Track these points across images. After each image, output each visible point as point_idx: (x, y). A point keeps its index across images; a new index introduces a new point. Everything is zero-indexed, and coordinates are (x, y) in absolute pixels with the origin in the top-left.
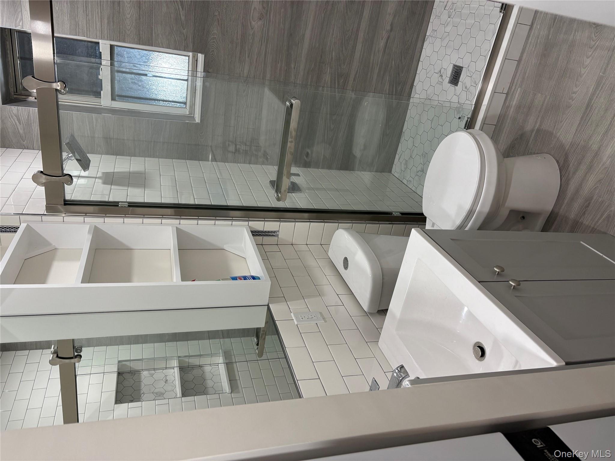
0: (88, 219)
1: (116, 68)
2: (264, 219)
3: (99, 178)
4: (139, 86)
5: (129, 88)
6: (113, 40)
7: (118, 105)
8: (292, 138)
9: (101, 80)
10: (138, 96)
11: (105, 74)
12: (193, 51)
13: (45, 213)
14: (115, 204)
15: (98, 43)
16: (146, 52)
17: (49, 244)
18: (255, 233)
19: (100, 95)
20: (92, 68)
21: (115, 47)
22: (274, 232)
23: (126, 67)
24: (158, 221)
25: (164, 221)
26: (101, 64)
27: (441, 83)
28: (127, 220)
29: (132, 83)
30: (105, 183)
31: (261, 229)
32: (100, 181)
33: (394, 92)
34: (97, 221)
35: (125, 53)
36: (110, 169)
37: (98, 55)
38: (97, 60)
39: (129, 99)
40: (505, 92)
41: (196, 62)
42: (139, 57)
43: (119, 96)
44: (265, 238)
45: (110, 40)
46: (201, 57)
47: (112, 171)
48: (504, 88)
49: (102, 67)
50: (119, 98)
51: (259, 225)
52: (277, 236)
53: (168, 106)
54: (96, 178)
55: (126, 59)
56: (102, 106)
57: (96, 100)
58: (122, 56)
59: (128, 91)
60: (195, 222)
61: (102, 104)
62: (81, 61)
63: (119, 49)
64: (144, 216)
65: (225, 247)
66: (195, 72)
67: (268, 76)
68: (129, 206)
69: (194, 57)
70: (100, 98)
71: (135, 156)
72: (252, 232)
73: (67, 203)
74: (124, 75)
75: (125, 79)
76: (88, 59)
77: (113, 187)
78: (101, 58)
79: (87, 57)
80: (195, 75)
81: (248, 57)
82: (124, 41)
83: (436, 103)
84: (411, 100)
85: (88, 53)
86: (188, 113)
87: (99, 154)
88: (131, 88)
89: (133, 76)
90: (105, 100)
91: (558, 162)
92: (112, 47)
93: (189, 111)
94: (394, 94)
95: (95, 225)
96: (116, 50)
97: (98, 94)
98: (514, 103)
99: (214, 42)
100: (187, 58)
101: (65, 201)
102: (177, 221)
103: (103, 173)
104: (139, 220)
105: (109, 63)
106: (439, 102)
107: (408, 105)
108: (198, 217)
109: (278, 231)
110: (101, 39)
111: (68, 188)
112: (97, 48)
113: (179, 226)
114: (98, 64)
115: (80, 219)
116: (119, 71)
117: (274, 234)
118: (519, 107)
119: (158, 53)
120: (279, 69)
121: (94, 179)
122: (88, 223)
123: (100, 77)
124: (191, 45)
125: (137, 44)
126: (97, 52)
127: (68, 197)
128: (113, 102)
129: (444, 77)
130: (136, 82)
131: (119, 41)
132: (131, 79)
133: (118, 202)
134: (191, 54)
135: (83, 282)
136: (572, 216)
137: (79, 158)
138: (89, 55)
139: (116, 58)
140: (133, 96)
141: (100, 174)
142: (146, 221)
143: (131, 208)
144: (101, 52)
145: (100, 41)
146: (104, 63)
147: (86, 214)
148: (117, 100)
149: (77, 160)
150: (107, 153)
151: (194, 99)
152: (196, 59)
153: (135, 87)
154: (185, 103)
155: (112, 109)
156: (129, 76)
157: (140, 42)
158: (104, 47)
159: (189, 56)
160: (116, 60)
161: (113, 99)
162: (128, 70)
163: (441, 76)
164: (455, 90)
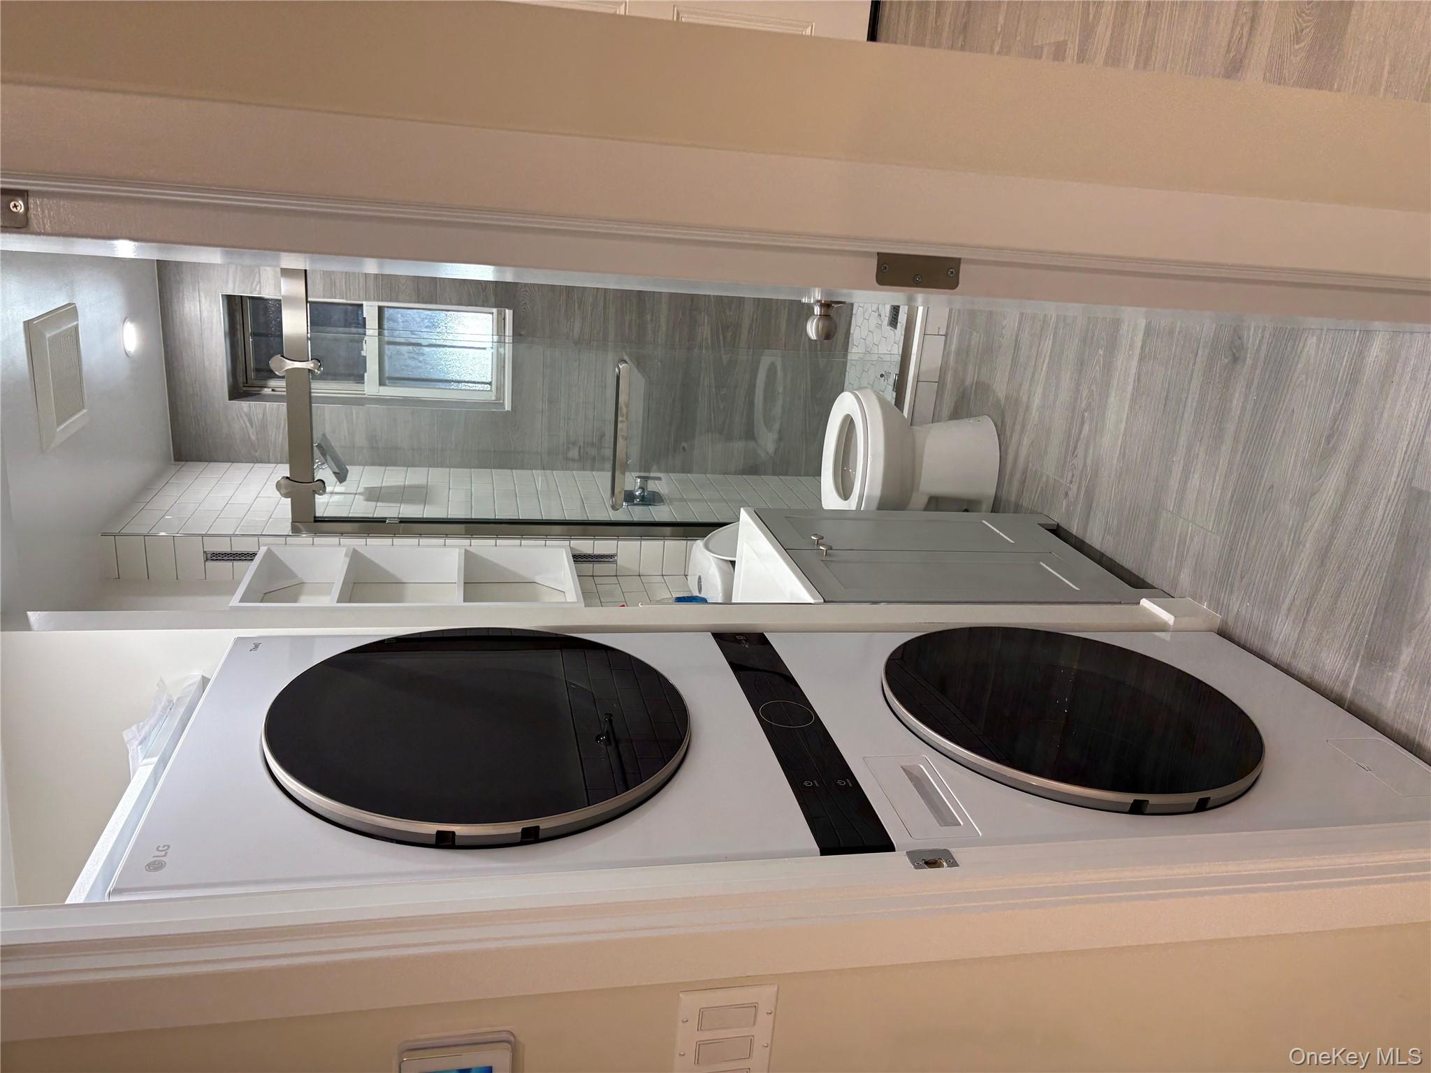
0: (345, 541)
1: (386, 339)
2: (594, 536)
3: (360, 494)
4: (420, 362)
5: (406, 366)
6: (382, 301)
7: (389, 391)
8: (623, 416)
9: (365, 357)
10: (418, 377)
11: (370, 348)
12: (496, 306)
13: (290, 534)
14: (382, 521)
15: (362, 305)
16: (429, 312)
17: (294, 576)
18: (578, 558)
19: (364, 380)
20: (352, 341)
21: (386, 309)
22: (611, 556)
23: (402, 335)
24: (441, 541)
25: (449, 541)
26: (365, 334)
27: (879, 326)
28: (397, 541)
29: (410, 358)
30: (368, 500)
31: (589, 551)
32: (361, 497)
33: (819, 347)
34: (357, 543)
35: (399, 316)
36: (376, 483)
37: (361, 322)
38: (361, 330)
39: (406, 382)
40: (943, 332)
41: (503, 321)
42: (418, 320)
43: (390, 378)
44: (597, 566)
45: (378, 300)
46: (509, 313)
47: (379, 485)
48: (939, 328)
49: (366, 338)
50: (391, 381)
51: (586, 546)
52: (615, 562)
53: (463, 390)
54: (356, 494)
55: (401, 324)
56: (365, 394)
57: (359, 386)
58: (395, 321)
59: (403, 370)
60: (492, 542)
61: (365, 392)
62: (337, 333)
63: (391, 311)
64: (420, 535)
65: (538, 579)
66: (503, 337)
67: (611, 336)
68: (401, 522)
69: (499, 313)
70: (364, 383)
71: (414, 466)
72: (574, 556)
73: (318, 520)
74: (398, 347)
75: (399, 353)
76: (347, 330)
77: (379, 504)
78: (364, 326)
79: (345, 326)
80: (503, 341)
81: (579, 308)
82: (397, 301)
83: (875, 357)
84: (849, 356)
85: (346, 320)
86: (494, 398)
87: (360, 465)
88: (407, 366)
89: (411, 348)
90: (370, 387)
91: (996, 426)
92: (381, 309)
93: (496, 396)
94: (819, 349)
95: (354, 549)
96: (387, 313)
97: (360, 379)
98: (953, 347)
99: (526, 291)
100: (491, 315)
101: (315, 517)
102: (467, 542)
103: (366, 488)
104: (414, 541)
105: (376, 333)
106: (880, 355)
107: (845, 364)
108: (497, 535)
109: (616, 555)
110: (366, 300)
111: (320, 500)
112: (360, 312)
113: (468, 548)
114: (362, 334)
115: (334, 540)
116: (390, 343)
117: (611, 560)
118: (958, 353)
119: (446, 312)
120: (627, 323)
121: (353, 496)
122: (344, 546)
123: (363, 353)
124: (492, 299)
125: (415, 302)
126: (360, 319)
127: (318, 515)
128: (381, 388)
129: (882, 318)
130: (415, 356)
131: (391, 301)
132: (408, 352)
133: (386, 518)
134: (495, 310)
135: (338, 602)
136: (1013, 498)
137: (337, 471)
138: (347, 324)
139: (386, 325)
140: (411, 377)
141: (361, 490)
142: (424, 541)
143: (403, 525)
144: (365, 318)
145: (364, 303)
146: (368, 332)
147: (342, 534)
148: (387, 384)
149: (334, 473)
150: (373, 464)
151: (502, 375)
152: (503, 317)
153: (412, 363)
154: (490, 384)
155: (380, 399)
156: (404, 349)
157: (420, 300)
158: (370, 311)
159: (492, 313)
160: (386, 327)
161: (381, 383)
162: (402, 340)
163: (880, 315)
164: (895, 333)
